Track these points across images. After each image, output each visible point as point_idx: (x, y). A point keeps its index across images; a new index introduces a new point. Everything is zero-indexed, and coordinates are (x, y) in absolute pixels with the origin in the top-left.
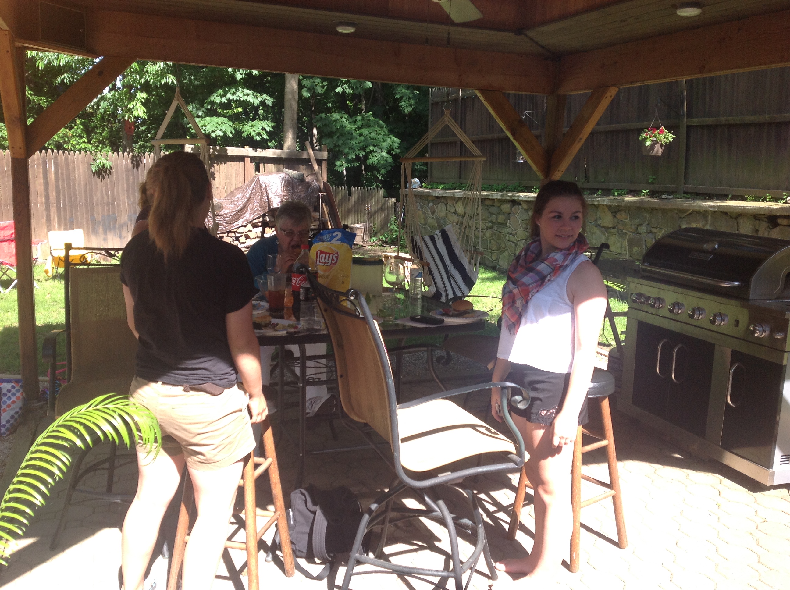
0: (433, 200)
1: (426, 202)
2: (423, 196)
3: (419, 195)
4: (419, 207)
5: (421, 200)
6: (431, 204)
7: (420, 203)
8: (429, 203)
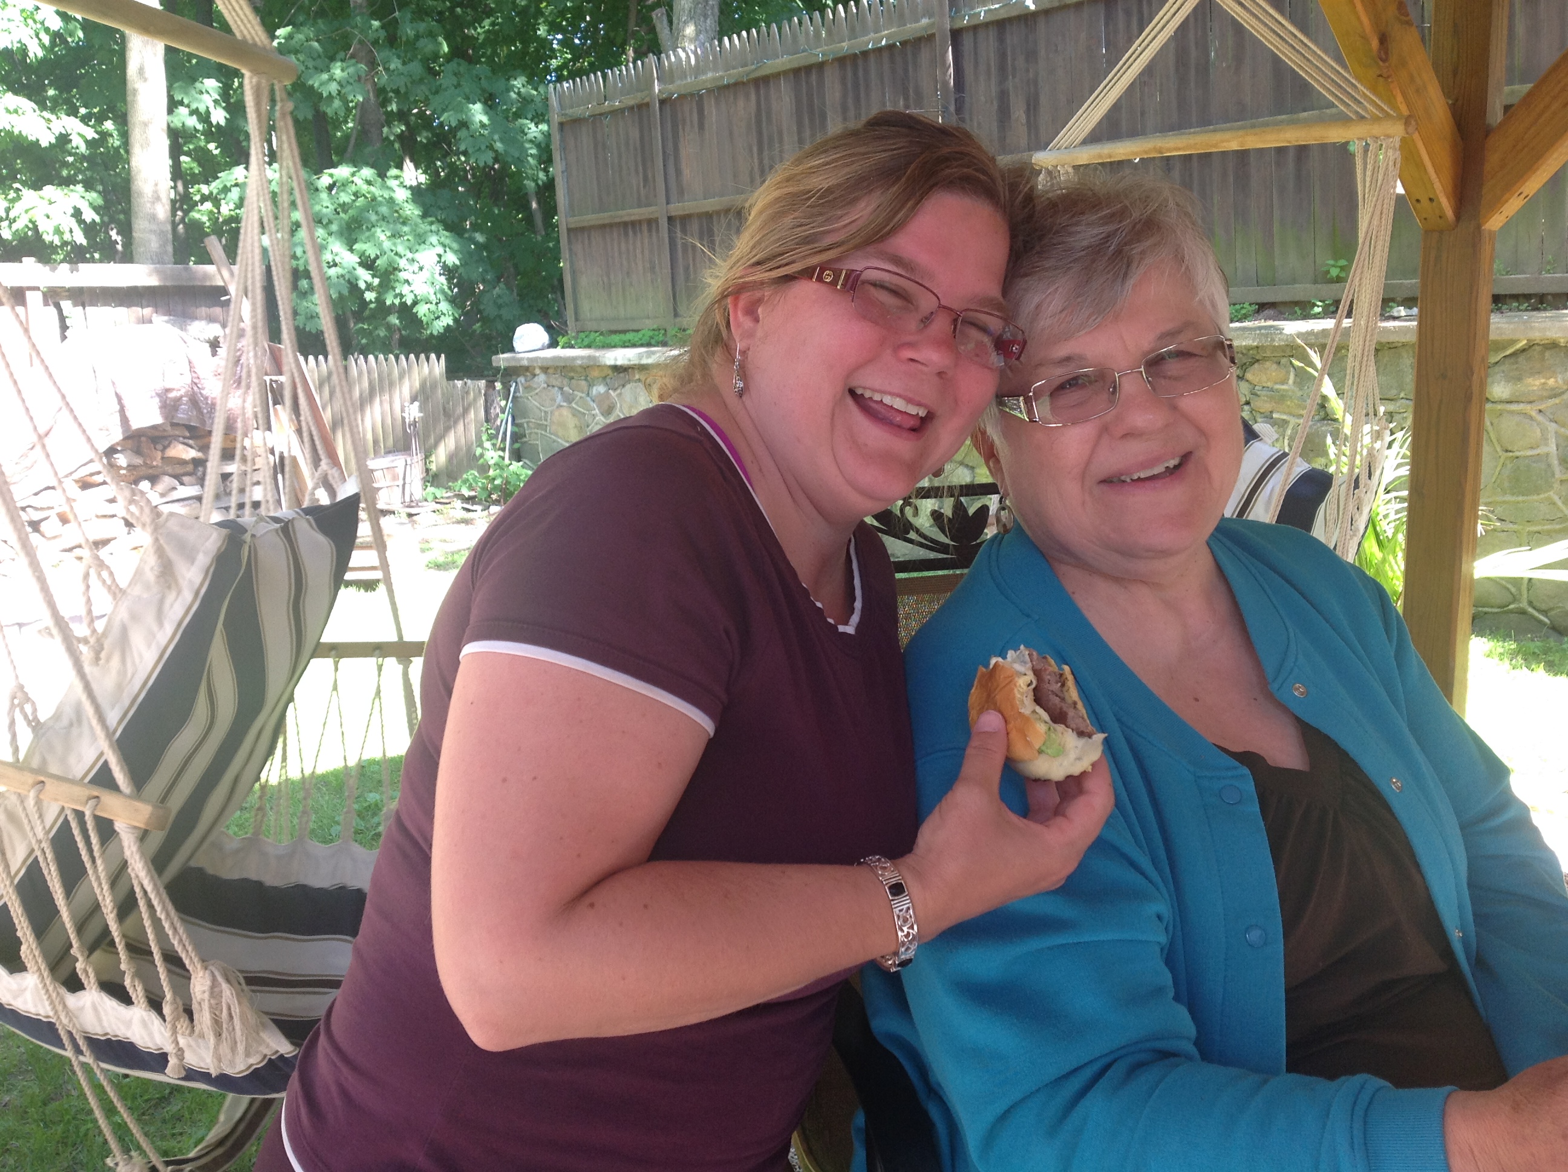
0: (605, 378)
1: (583, 383)
2: (572, 369)
3: (556, 368)
4: (559, 398)
5: (566, 381)
6: (600, 389)
7: (561, 389)
8: (590, 386)
